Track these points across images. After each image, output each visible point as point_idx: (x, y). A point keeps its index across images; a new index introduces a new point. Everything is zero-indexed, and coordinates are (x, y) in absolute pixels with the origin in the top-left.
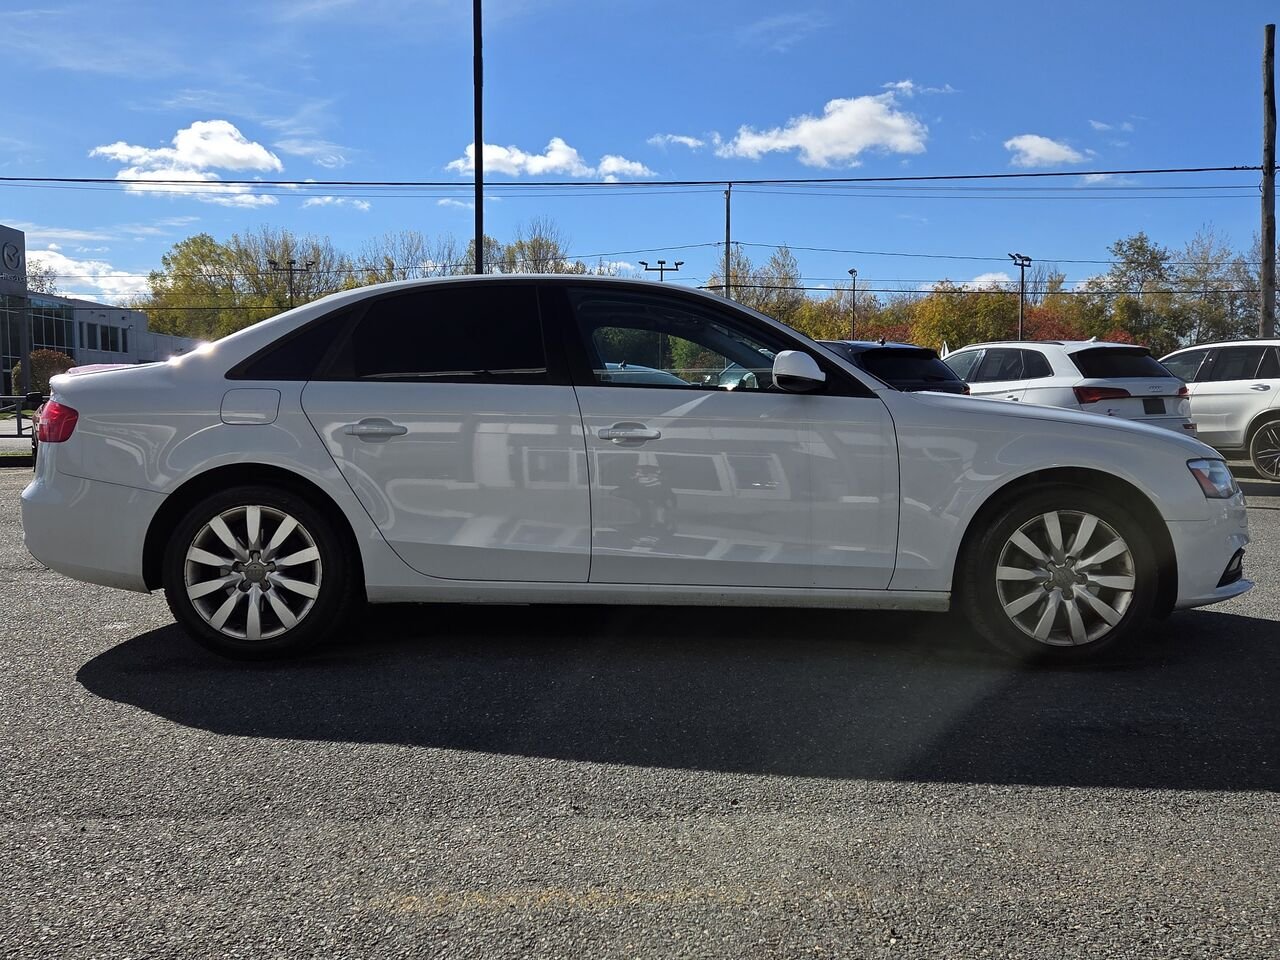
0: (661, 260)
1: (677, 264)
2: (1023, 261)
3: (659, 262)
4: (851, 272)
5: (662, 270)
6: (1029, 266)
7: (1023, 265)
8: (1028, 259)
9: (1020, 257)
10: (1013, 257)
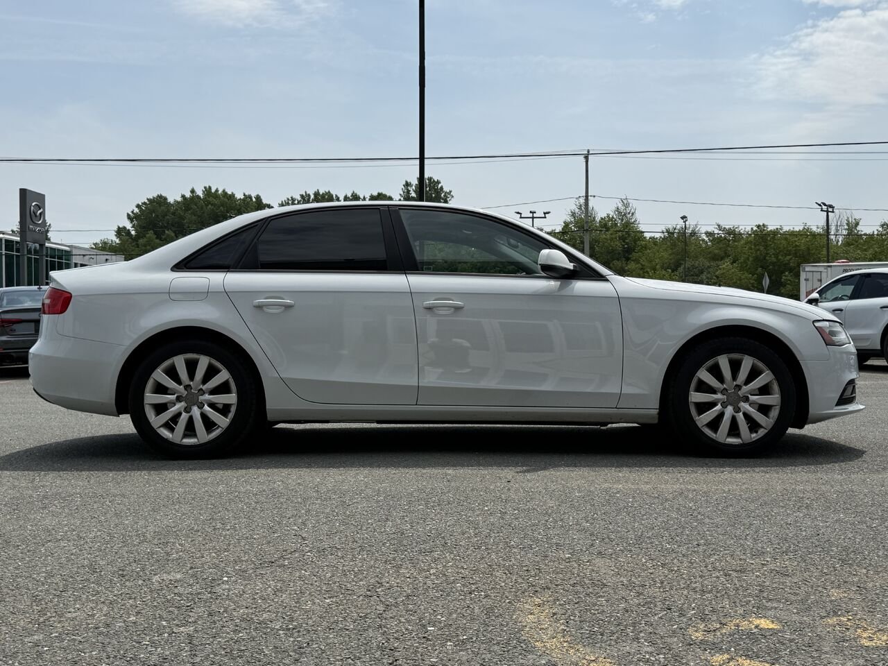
0: (532, 210)
1: (545, 213)
2: (828, 209)
3: (531, 212)
4: (682, 218)
5: (533, 218)
6: (833, 212)
7: (827, 212)
8: (831, 206)
9: (825, 205)
10: (820, 205)
